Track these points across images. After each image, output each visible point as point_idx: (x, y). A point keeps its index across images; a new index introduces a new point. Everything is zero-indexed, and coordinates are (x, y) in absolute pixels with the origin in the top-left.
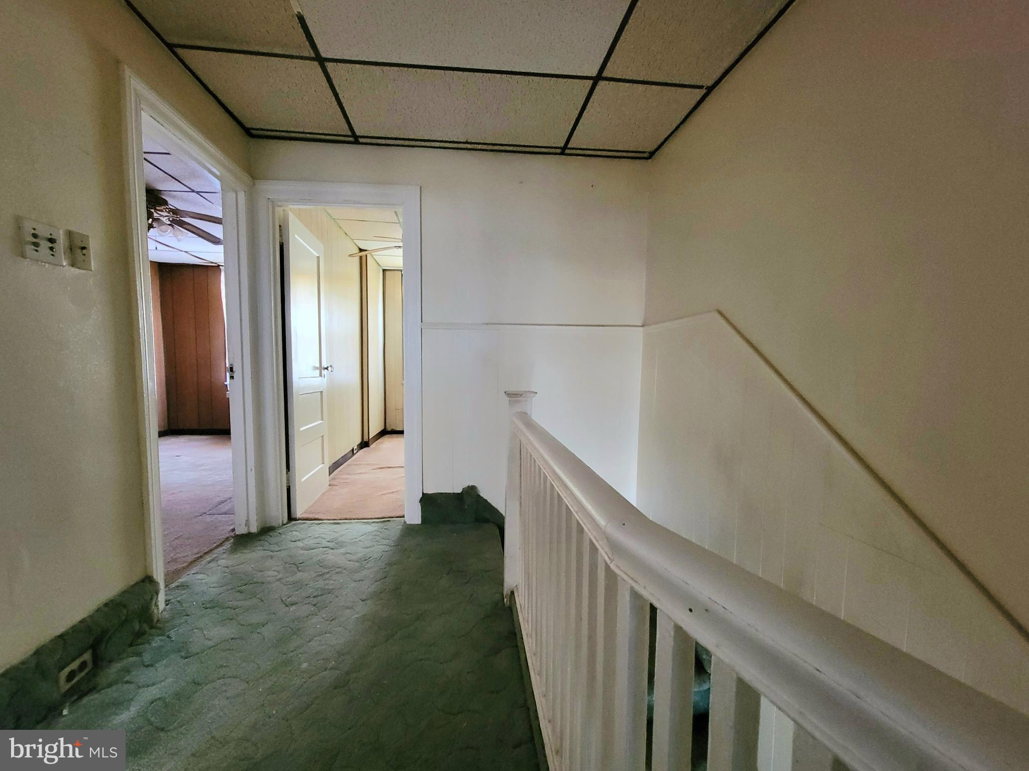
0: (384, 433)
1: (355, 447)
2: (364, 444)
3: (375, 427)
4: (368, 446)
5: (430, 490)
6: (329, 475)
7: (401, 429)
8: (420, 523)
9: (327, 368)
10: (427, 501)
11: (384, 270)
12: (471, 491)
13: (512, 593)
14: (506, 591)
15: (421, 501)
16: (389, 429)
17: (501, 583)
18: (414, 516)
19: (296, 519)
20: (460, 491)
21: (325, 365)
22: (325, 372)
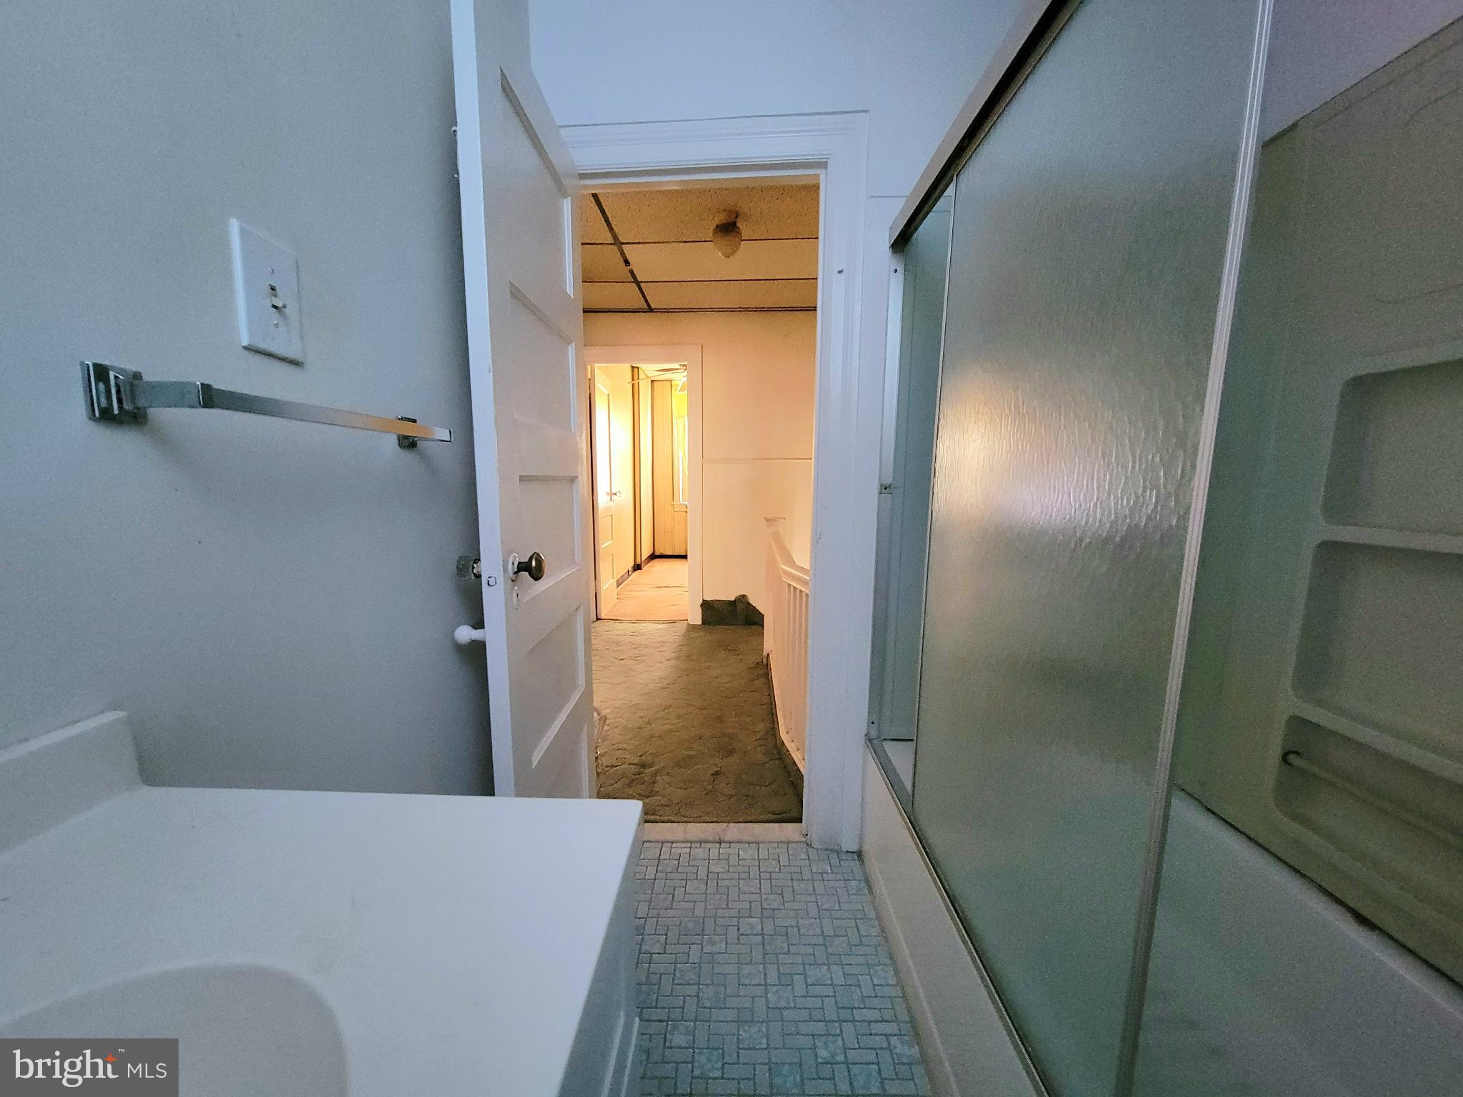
0: (653, 557)
1: (630, 569)
2: (637, 567)
3: (646, 553)
4: (641, 569)
5: (708, 598)
6: (617, 587)
7: (684, 554)
8: (700, 623)
9: (615, 494)
10: (707, 606)
11: (652, 381)
12: (742, 599)
13: (768, 655)
14: (765, 654)
15: (701, 605)
16: (657, 553)
17: (762, 649)
18: (696, 618)
19: (601, 619)
20: (733, 599)
21: (614, 491)
22: (614, 497)
